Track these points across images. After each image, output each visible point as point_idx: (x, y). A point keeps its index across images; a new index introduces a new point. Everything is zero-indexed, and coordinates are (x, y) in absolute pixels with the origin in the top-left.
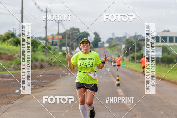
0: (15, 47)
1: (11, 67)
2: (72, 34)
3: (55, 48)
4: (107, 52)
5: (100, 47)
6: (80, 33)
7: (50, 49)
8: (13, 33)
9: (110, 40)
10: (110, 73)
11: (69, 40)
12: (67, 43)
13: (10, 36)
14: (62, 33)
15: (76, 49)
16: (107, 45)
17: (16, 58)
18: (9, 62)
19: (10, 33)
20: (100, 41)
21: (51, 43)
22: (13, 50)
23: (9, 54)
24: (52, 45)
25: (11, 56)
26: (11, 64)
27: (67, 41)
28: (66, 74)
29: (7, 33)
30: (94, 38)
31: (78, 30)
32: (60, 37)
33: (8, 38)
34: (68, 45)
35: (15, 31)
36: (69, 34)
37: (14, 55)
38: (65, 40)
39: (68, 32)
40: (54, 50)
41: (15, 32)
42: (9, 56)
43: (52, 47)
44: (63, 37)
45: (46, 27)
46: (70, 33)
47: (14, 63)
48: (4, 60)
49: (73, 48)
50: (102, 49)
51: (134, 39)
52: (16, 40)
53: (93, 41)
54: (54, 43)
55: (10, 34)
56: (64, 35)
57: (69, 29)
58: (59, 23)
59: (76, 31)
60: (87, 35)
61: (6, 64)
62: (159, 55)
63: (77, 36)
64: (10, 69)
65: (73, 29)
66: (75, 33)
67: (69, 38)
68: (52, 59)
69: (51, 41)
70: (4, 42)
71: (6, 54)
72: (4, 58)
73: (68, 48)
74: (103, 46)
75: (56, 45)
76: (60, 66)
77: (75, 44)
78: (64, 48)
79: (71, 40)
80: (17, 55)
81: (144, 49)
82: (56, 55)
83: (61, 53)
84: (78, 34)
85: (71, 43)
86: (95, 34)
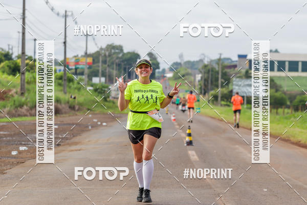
0: (10, 77)
2: (110, 56)
3: (81, 80)
5: (159, 78)
6: (124, 54)
7: (71, 80)
8: (8, 52)
9: (175, 66)
11: (106, 66)
12: (100, 71)
13: (3, 58)
14: (93, 54)
16: (169, 75)
17: (12, 96)
18: (1, 102)
19: (3, 52)
20: (158, 68)
21: (73, 71)
22: (8, 82)
24: (76, 74)
25: (5, 93)
26: (4, 107)
27: (100, 67)
28: (99, 123)
31: (120, 48)
32: (90, 60)
34: (104, 75)
35: (12, 49)
36: (105, 55)
37: (10, 90)
38: (99, 66)
39: (103, 52)
40: (78, 83)
41: (11, 52)
44: (93, 60)
46: (107, 54)
47: (9, 105)
49: (111, 80)
50: (161, 81)
51: (218, 64)
52: (12, 66)
54: (79, 71)
55: (2, 54)
56: (96, 57)
58: (87, 36)
59: (117, 51)
60: (135, 56)
63: (118, 58)
64: (2, 115)
65: (111, 47)
66: (115, 53)
67: (105, 62)
68: (75, 98)
69: (74, 67)
73: (103, 79)
74: (164, 77)
75: (82, 74)
76: (89, 110)
77: (115, 72)
78: (96, 80)
79: (108, 66)
80: (14, 90)
81: (234, 83)
82: (82, 91)
83: (91, 88)
84: (120, 55)
85: (107, 71)
86: (150, 55)
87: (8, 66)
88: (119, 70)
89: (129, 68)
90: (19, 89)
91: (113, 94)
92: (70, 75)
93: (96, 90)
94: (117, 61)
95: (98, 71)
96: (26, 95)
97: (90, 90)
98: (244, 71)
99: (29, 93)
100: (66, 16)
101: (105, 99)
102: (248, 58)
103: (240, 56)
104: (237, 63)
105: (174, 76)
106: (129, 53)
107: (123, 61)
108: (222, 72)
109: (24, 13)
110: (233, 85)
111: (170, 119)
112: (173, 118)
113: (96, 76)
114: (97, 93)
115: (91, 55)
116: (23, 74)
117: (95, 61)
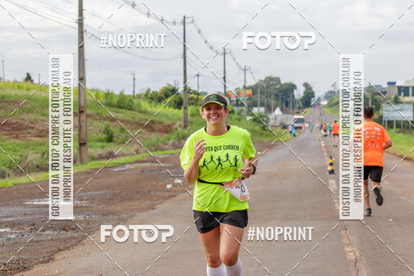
0: (176, 111)
1: (167, 144)
2: (267, 87)
3: (242, 111)
4: (325, 114)
5: (314, 106)
6: (281, 85)
7: (233, 112)
8: (175, 88)
9: (330, 95)
10: (325, 150)
11: (264, 97)
12: (259, 102)
13: (170, 93)
14: (253, 86)
15: (274, 111)
16: (324, 103)
17: (176, 129)
18: (166, 136)
19: (170, 88)
20: (314, 97)
21: (235, 102)
22: (174, 115)
23: (167, 122)
24: (237, 105)
25: (169, 126)
26: (169, 139)
27: (258, 98)
29: (165, 88)
30: (305, 93)
31: (278, 80)
32: (249, 92)
33: (167, 96)
34: (262, 105)
35: (178, 85)
36: (263, 87)
37: (174, 124)
39: (262, 84)
40: (239, 114)
41: (177, 87)
42: (165, 126)
43: (236, 109)
44: (253, 92)
45: (224, 78)
46: (265, 86)
47: (173, 137)
48: (157, 133)
49: (270, 109)
50: (316, 109)
51: (368, 91)
52: (177, 100)
53: (303, 97)
54: (239, 102)
55: (169, 89)
56: (254, 89)
57: (263, 79)
58: (245, 70)
59: (274, 82)
60: (292, 87)
61: (161, 139)
62: (409, 117)
63: (275, 89)
64: (167, 147)
65: (270, 79)
66: (273, 84)
67: (262, 93)
69: (235, 99)
70: (159, 104)
71: (160, 123)
72: (157, 129)
73: (262, 110)
74: (319, 104)
75: (242, 105)
77: (273, 102)
78: (255, 110)
79: (266, 97)
80: (178, 124)
81: (384, 108)
82: (242, 121)
83: (251, 118)
84: (278, 86)
85: (265, 102)
86: (306, 85)
87: (174, 101)
88: (277, 100)
89: (286, 98)
90: (182, 123)
91: (271, 122)
92: (231, 107)
93: (255, 120)
94: (274, 92)
95: (257, 101)
96: (189, 127)
97: (250, 120)
98: (393, 97)
99: (192, 126)
100: (225, 53)
101: (264, 128)
102: (397, 84)
103: (390, 84)
104: (387, 90)
105: (329, 103)
106: (285, 84)
107: (280, 92)
108: (372, 99)
109: (185, 53)
110: (382, 110)
111: (321, 146)
112: (323, 145)
113: (256, 106)
114: (255, 123)
115: (250, 88)
116: (186, 108)
117: (254, 93)
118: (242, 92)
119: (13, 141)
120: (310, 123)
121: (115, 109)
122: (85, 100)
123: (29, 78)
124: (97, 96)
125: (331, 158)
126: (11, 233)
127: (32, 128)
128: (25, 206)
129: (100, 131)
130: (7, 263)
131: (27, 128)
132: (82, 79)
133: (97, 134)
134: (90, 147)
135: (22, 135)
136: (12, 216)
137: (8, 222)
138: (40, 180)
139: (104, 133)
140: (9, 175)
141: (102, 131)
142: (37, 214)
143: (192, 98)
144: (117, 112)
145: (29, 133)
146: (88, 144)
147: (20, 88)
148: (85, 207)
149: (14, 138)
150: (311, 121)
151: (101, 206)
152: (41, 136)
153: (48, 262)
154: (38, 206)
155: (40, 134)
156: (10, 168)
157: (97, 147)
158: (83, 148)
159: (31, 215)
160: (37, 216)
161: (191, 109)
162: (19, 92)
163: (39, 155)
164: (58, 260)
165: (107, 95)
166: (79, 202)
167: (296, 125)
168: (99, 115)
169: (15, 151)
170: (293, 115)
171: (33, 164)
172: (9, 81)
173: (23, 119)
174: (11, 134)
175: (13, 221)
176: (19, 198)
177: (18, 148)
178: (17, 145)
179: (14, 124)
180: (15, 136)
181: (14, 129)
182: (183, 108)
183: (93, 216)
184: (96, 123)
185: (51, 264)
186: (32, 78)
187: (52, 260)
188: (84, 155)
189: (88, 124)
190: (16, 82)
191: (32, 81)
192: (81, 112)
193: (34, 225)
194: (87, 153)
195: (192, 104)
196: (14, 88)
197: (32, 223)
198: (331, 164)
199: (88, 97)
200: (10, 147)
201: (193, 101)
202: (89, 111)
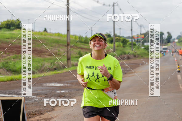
0: (110, 44)
3: (140, 44)
4: (177, 45)
5: (172, 42)
9: (179, 37)
10: (176, 62)
16: (176, 41)
17: (110, 52)
20: (172, 38)
21: (136, 41)
30: (168, 36)
32: (143, 36)
37: (109, 50)
40: (138, 46)
41: (110, 34)
43: (137, 43)
45: (132, 30)
50: (173, 43)
52: (111, 40)
53: (167, 38)
54: (138, 41)
58: (141, 26)
60: (162, 34)
68: (136, 52)
69: (136, 39)
74: (174, 41)
75: (140, 42)
76: (142, 57)
78: (146, 44)
82: (140, 49)
86: (168, 33)
92: (135, 43)
93: (145, 48)
95: (146, 40)
96: (116, 51)
97: (143, 48)
105: (178, 41)
111: (174, 60)
113: (146, 42)
114: (145, 50)
115: (143, 34)
116: (114, 43)
117: (145, 36)
118: (140, 36)
119: (38, 58)
120: (170, 50)
121: (83, 44)
122: (70, 39)
123: (45, 30)
124: (76, 38)
125: (179, 65)
126: (36, 98)
127: (47, 52)
128: (43, 86)
129: (76, 53)
130: (34, 111)
131: (44, 52)
132: (68, 30)
133: (75, 54)
134: (72, 60)
135: (42, 55)
136: (37, 91)
137: (35, 93)
138: (50, 75)
139: (78, 54)
140: (36, 73)
141: (78, 53)
142: (48, 90)
143: (117, 39)
144: (84, 45)
145: (45, 54)
146: (71, 59)
147: (41, 34)
148: (69, 87)
149: (39, 56)
150: (170, 49)
151: (76, 87)
152: (50, 56)
153: (52, 111)
154: (49, 86)
155: (50, 55)
156: (37, 69)
157: (75, 60)
158: (69, 61)
159: (45, 90)
160: (48, 91)
161: (117, 44)
162: (41, 37)
163: (50, 64)
164: (56, 110)
165: (80, 37)
166: (66, 85)
167: (164, 51)
168: (76, 46)
169: (39, 62)
170: (162, 46)
171: (47, 68)
172: (37, 32)
173: (43, 48)
174: (37, 55)
175: (37, 93)
176: (40, 83)
177: (40, 61)
178: (40, 60)
179: (39, 50)
180: (39, 55)
181: (39, 53)
182: (113, 44)
183: (73, 91)
184: (75, 50)
185: (53, 112)
186: (47, 30)
187: (54, 110)
188: (69, 64)
189: (71, 50)
190: (40, 32)
191: (47, 31)
192: (68, 45)
193: (46, 95)
194: (71, 63)
195: (117, 41)
196: (39, 35)
197: (45, 94)
198: (179, 68)
199: (71, 39)
200: (37, 60)
201: (117, 40)
202: (71, 45)
